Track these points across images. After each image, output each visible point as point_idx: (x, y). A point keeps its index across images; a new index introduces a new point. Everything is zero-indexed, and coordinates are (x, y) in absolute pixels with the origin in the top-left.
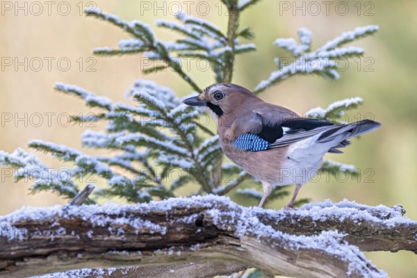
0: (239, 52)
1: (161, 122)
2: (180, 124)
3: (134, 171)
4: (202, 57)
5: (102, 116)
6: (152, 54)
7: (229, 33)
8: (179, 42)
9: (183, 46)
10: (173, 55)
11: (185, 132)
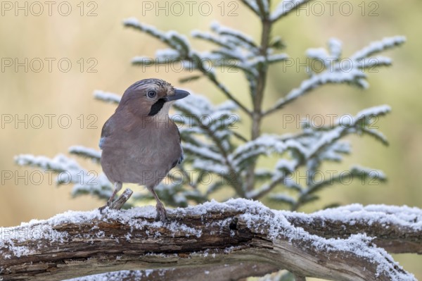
2: (215, 132)
8: (214, 52)
11: (220, 139)
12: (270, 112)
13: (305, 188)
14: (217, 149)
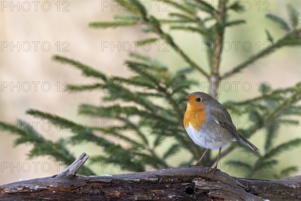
0: (229, 24)
1: (154, 91)
2: (172, 94)
3: (127, 139)
4: (193, 30)
5: (97, 86)
6: (145, 27)
7: (220, 6)
8: (172, 15)
9: (175, 18)
10: (165, 28)
11: (178, 102)
12: (228, 75)
13: (262, 152)
14: (174, 112)
